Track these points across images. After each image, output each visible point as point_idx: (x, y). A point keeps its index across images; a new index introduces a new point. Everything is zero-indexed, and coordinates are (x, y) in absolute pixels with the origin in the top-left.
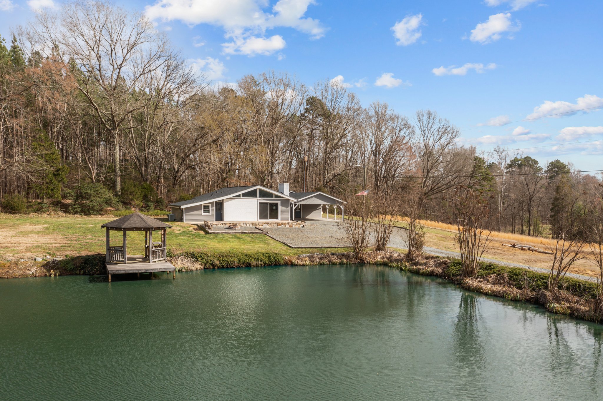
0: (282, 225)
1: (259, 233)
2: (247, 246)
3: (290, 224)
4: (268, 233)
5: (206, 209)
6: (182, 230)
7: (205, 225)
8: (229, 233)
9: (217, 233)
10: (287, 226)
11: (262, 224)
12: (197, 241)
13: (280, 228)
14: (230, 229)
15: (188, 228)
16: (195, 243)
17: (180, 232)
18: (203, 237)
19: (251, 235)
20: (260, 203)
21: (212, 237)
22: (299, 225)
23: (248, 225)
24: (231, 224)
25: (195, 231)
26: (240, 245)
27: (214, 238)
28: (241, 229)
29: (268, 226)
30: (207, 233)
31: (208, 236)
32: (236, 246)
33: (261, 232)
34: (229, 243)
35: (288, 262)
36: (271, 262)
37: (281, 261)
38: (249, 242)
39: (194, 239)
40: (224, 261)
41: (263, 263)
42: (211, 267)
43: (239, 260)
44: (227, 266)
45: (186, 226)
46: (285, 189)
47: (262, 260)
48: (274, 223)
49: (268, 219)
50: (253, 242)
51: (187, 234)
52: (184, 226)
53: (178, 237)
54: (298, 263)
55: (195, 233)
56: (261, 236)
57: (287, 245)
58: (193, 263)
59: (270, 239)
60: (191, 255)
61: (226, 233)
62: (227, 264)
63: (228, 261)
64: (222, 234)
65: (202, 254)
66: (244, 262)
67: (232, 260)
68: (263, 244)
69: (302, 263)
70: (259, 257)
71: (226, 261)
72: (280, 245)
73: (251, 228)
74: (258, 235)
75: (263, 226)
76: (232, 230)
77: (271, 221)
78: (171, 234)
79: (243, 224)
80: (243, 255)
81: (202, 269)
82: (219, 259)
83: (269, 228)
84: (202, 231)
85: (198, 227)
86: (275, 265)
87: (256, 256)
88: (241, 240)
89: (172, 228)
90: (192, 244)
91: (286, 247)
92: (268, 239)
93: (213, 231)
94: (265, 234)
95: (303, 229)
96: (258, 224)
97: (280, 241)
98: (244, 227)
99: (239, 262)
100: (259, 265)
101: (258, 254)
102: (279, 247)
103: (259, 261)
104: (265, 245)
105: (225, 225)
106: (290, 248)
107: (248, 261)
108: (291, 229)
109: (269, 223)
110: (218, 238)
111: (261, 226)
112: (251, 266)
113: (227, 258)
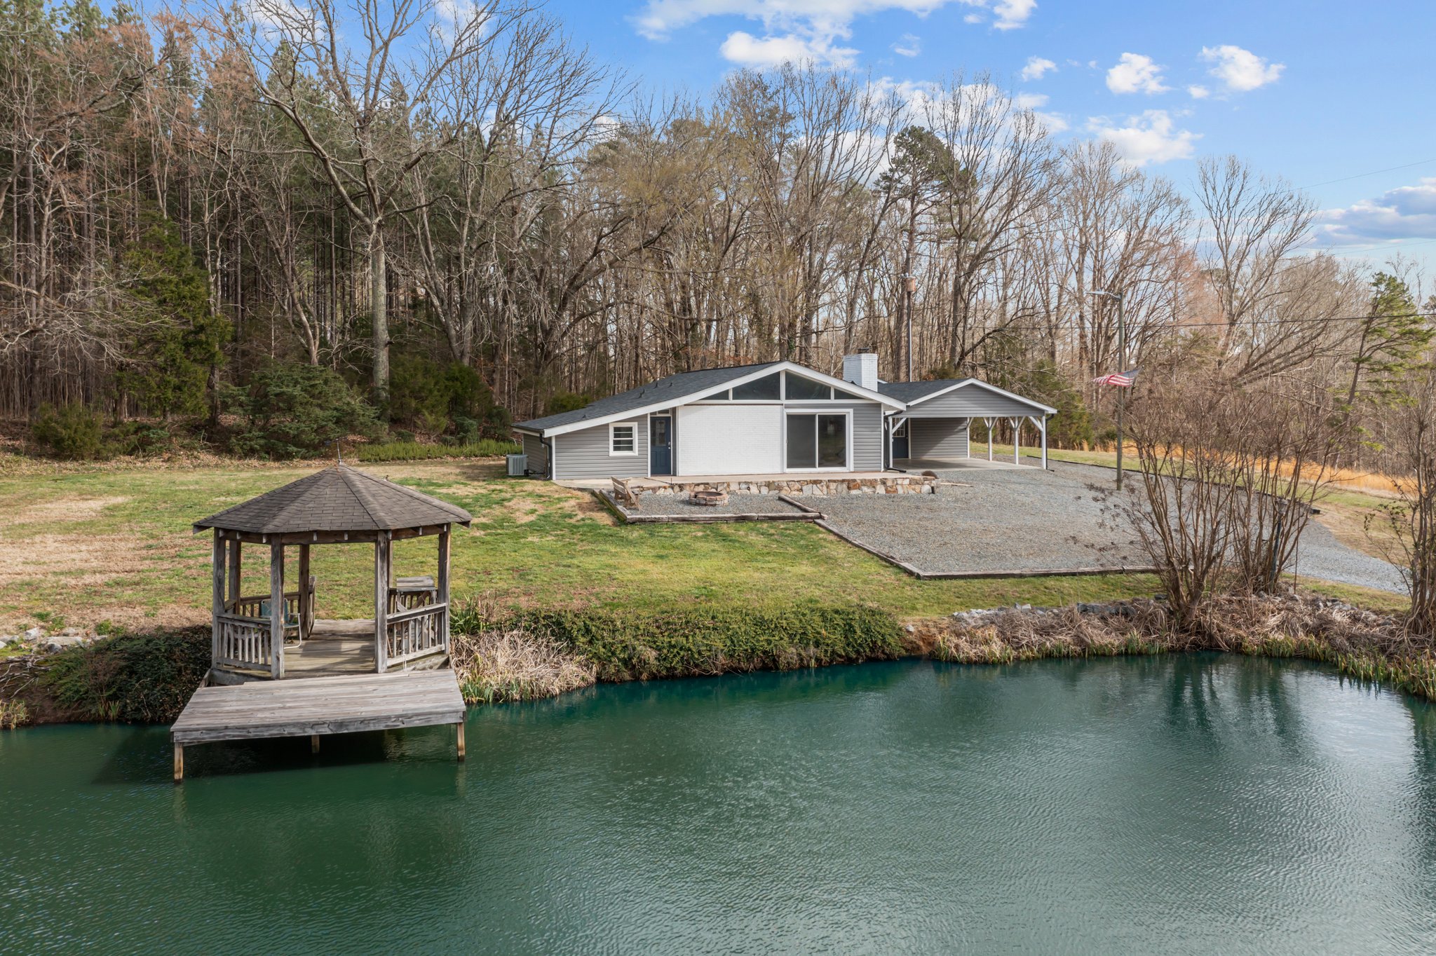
0: (865, 489)
1: (794, 518)
2: (757, 575)
3: (889, 483)
4: (821, 517)
5: (623, 438)
6: (541, 511)
7: (616, 492)
8: (695, 521)
9: (653, 521)
10: (881, 490)
11: (797, 486)
12: (586, 553)
13: (857, 497)
14: (697, 504)
15: (562, 504)
16: (576, 561)
17: (532, 518)
18: (608, 537)
19: (765, 525)
20: (790, 417)
21: (635, 534)
22: (917, 487)
23: (754, 490)
24: (701, 488)
25: (581, 516)
26: (734, 569)
27: (641, 542)
28: (731, 503)
29: (818, 492)
30: (620, 520)
31: (623, 532)
32: (718, 575)
33: (800, 514)
34: (693, 562)
35: (919, 648)
36: (853, 647)
37: (893, 644)
38: (762, 555)
39: (576, 544)
40: (674, 647)
41: (826, 651)
42: (627, 676)
43: (733, 642)
44: (687, 669)
45: (556, 496)
46: (863, 373)
47: (822, 641)
48: (834, 481)
49: (814, 467)
50: (775, 554)
51: (556, 524)
52: (549, 497)
53: (522, 541)
54: (957, 650)
55: (582, 523)
56: (803, 532)
57: (898, 567)
58: (555, 660)
59: (832, 542)
60: (550, 626)
61: (684, 520)
62: (686, 662)
63: (689, 649)
64: (671, 523)
65: (592, 619)
66: (752, 649)
67: (707, 645)
68: (812, 562)
69: (974, 651)
70: (809, 627)
71: (681, 649)
72: (873, 567)
73: (765, 499)
74: (791, 525)
75: (801, 490)
76: (704, 508)
77: (828, 473)
78: (502, 527)
79: (737, 487)
80: (748, 621)
81: (590, 686)
82: (655, 642)
83: (824, 499)
84: (604, 514)
85: (595, 499)
86: (871, 660)
87: (797, 622)
88: (734, 547)
89: (510, 504)
90: (564, 566)
91: (896, 574)
92: (825, 540)
93: (641, 513)
94: (815, 523)
95: (932, 500)
96: (785, 484)
97: (868, 547)
98: (743, 496)
99: (734, 650)
100: (808, 662)
101: (804, 615)
102: (871, 577)
103: (808, 644)
104: (822, 569)
105: (681, 490)
106: (912, 580)
107: (769, 644)
108: (895, 500)
109: (821, 481)
110: (655, 541)
111: (796, 493)
112: (777, 668)
113: (687, 637)
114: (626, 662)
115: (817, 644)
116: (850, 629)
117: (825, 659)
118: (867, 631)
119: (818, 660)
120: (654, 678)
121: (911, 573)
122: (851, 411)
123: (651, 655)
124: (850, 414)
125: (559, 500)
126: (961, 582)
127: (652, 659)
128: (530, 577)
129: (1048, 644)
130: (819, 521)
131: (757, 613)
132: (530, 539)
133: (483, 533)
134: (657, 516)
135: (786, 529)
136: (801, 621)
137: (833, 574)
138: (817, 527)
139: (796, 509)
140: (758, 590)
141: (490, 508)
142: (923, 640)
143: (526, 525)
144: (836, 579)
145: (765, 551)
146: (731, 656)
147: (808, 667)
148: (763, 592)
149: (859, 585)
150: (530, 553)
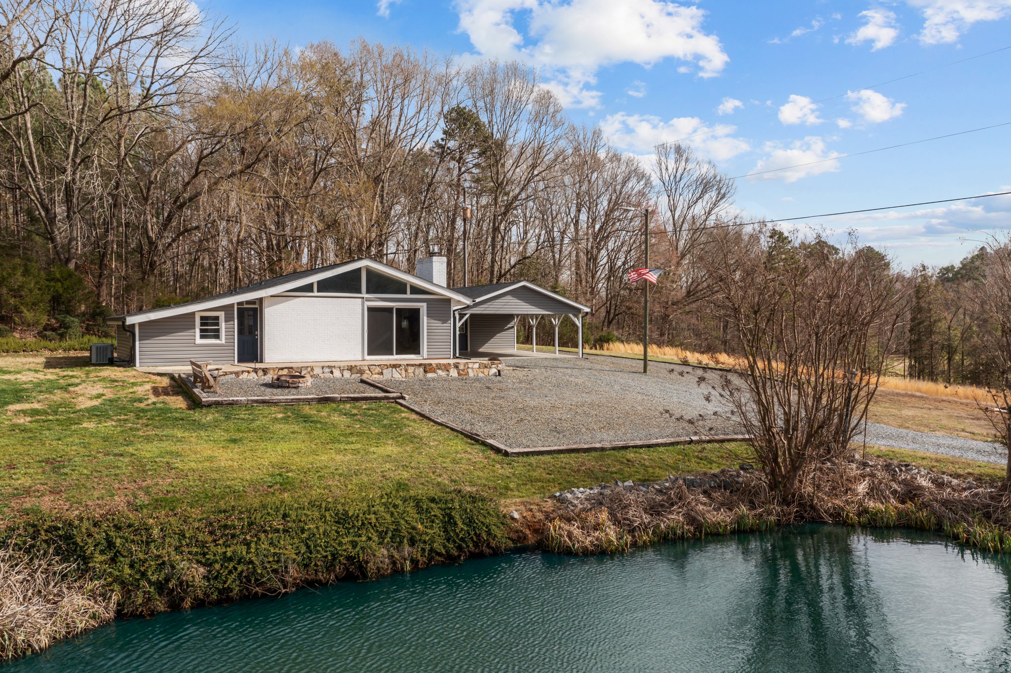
0: (440, 372)
1: (376, 398)
2: (339, 458)
3: (461, 367)
4: (403, 398)
5: (210, 327)
6: (109, 394)
7: (196, 376)
8: (276, 403)
9: (231, 404)
10: (454, 373)
11: (378, 370)
12: (148, 439)
13: (433, 380)
14: (279, 387)
15: (135, 389)
16: (131, 449)
17: (96, 403)
18: (179, 421)
19: (348, 406)
20: (370, 309)
21: (210, 417)
22: (486, 371)
23: (337, 373)
24: (285, 372)
25: (152, 400)
26: (314, 453)
27: (216, 424)
28: (315, 387)
29: (397, 375)
30: (195, 403)
31: (196, 415)
32: (297, 459)
33: (382, 394)
34: (270, 446)
35: (525, 537)
36: (455, 542)
37: (499, 536)
38: (345, 435)
39: (138, 430)
40: (230, 559)
41: (423, 550)
42: (160, 605)
43: (308, 547)
44: (247, 589)
45: (132, 381)
46: (434, 273)
47: (418, 538)
48: (412, 365)
49: (392, 354)
50: (359, 435)
51: (122, 409)
52: (124, 381)
53: (73, 427)
54: (570, 539)
55: (151, 407)
56: (385, 411)
57: (484, 444)
58: (55, 591)
59: (414, 421)
60: (54, 542)
61: (264, 402)
62: (246, 579)
63: (251, 562)
64: (250, 405)
65: (118, 528)
66: (333, 555)
67: (275, 554)
68: (398, 441)
69: (589, 539)
70: (402, 522)
71: (239, 562)
72: (459, 445)
73: (347, 382)
74: (373, 405)
75: (382, 373)
76: (287, 391)
77: (404, 360)
78: (55, 413)
79: (321, 371)
80: (328, 518)
81: (105, 625)
82: (204, 554)
83: (403, 382)
84: (180, 398)
85: (173, 383)
86: (475, 556)
87: (388, 517)
88: (316, 429)
89: (76, 389)
90: (115, 455)
91: (483, 451)
92: (408, 419)
93: (220, 395)
94: (397, 403)
95: (500, 382)
96: (366, 368)
97: (450, 424)
98: (326, 380)
99: (309, 558)
100: (402, 564)
101: (395, 506)
102: (458, 455)
103: (401, 542)
104: (408, 449)
105: (265, 374)
106: (499, 457)
107: (354, 547)
108: (468, 381)
109: (400, 365)
110: (231, 424)
111: (377, 376)
112: (365, 576)
113: (248, 545)
114: (160, 587)
115: (412, 542)
116: (449, 521)
117: (422, 560)
118: (470, 522)
119: (414, 562)
120: (200, 604)
121: (498, 451)
122: (425, 305)
123: (196, 573)
124: (423, 307)
125: (134, 384)
126: (547, 458)
127: (199, 581)
128: (66, 470)
129: (662, 526)
130: (401, 401)
131: (339, 507)
132: (85, 425)
133: (29, 419)
134: (235, 399)
135: (368, 409)
136: (392, 514)
137: (420, 453)
138: (399, 407)
139: (377, 390)
140: (340, 475)
141: (51, 393)
142: (529, 527)
143: (88, 410)
144: (424, 460)
145: (348, 431)
146: (306, 566)
147: (402, 572)
148: (346, 477)
149: (448, 464)
150: (77, 441)
